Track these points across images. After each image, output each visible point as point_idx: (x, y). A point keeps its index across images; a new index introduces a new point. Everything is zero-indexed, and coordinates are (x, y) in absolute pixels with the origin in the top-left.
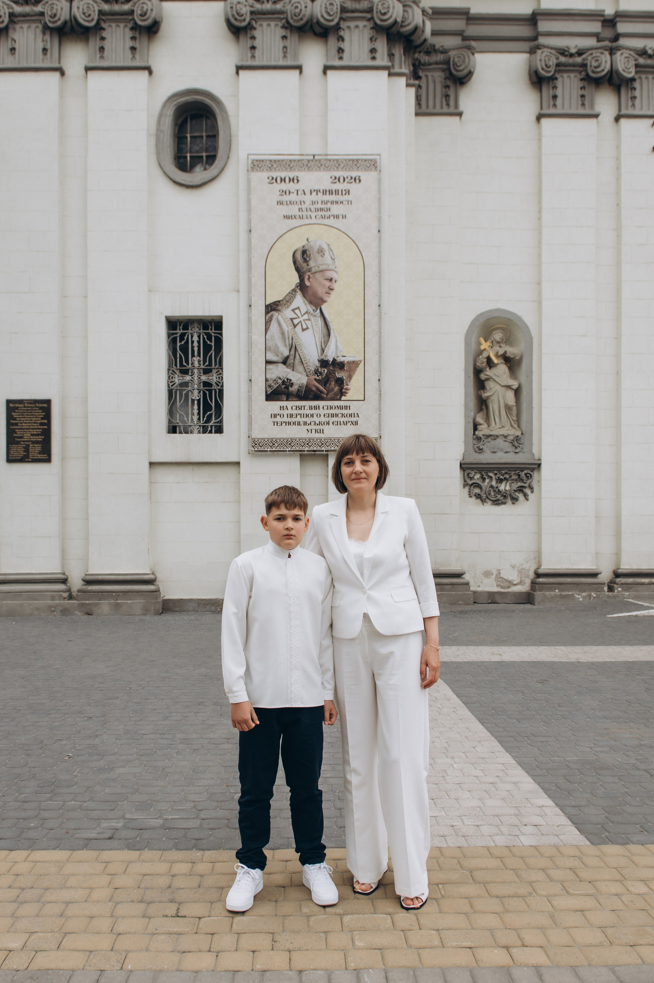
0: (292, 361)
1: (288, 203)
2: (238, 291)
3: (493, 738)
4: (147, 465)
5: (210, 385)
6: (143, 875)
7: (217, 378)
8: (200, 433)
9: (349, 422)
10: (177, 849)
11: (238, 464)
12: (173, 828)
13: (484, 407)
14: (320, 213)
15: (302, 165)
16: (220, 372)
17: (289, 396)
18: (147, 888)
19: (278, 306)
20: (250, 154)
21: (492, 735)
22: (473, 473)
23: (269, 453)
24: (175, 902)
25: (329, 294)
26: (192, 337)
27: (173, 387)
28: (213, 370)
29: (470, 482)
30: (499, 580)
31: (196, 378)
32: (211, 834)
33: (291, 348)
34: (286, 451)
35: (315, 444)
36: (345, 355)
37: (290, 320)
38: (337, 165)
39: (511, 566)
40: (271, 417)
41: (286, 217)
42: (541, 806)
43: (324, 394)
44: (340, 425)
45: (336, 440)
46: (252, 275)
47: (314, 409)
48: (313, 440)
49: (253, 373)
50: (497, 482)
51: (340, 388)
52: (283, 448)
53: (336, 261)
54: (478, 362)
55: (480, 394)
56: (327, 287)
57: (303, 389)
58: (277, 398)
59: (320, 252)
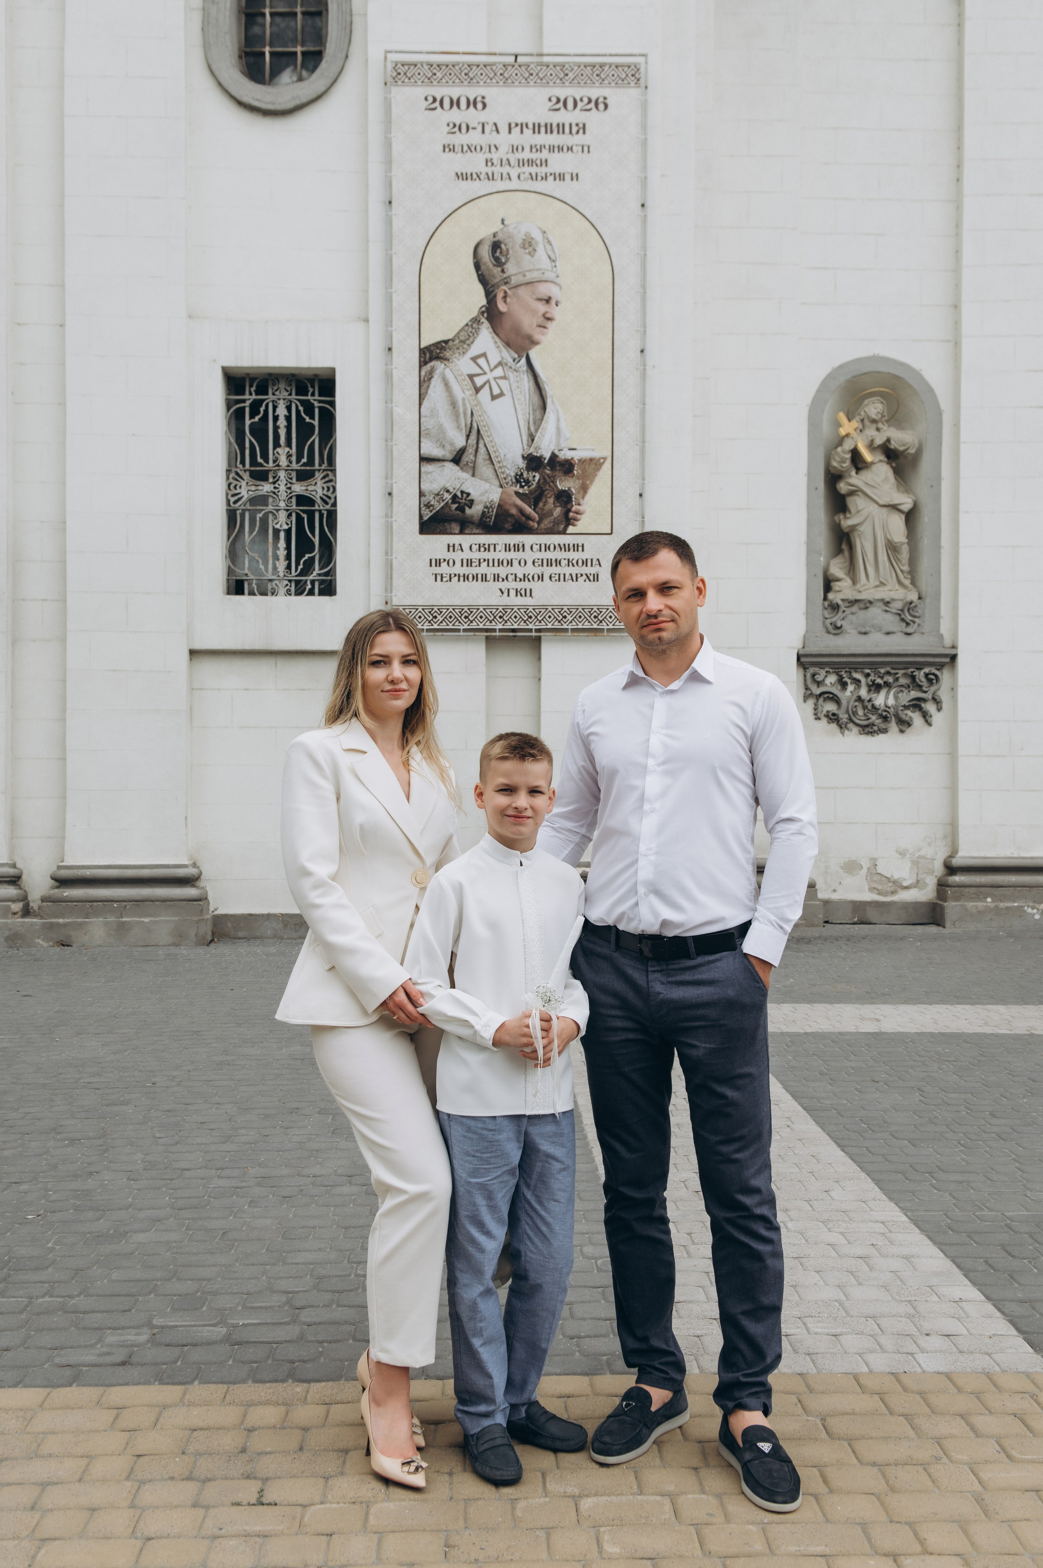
0: (472, 457)
1: (465, 148)
2: (367, 320)
3: (863, 1175)
4: (187, 654)
5: (310, 502)
6: (190, 1429)
7: (323, 488)
8: (290, 595)
9: (582, 575)
10: (256, 1381)
12: (247, 1342)
13: (844, 546)
14: (527, 169)
15: (492, 75)
16: (331, 477)
17: (465, 525)
18: (198, 1454)
19: (445, 350)
20: (391, 52)
21: (861, 1168)
22: (822, 673)
24: (255, 1478)
25: (545, 327)
26: (275, 407)
27: (237, 505)
28: (317, 474)
29: (817, 691)
30: (875, 878)
31: (283, 488)
32: (321, 1353)
33: (470, 432)
34: (459, 632)
35: (516, 617)
36: (574, 447)
37: (467, 377)
38: (562, 75)
39: (897, 851)
40: (431, 566)
41: (461, 176)
42: (958, 1300)
43: (533, 521)
44: (564, 580)
45: (556, 610)
46: (393, 290)
47: (515, 551)
48: (513, 609)
49: (394, 481)
50: (869, 691)
51: (564, 510)
52: (453, 625)
53: (557, 263)
54: (834, 459)
55: (838, 521)
56: (541, 314)
57: (493, 511)
58: (441, 528)
59: (527, 246)
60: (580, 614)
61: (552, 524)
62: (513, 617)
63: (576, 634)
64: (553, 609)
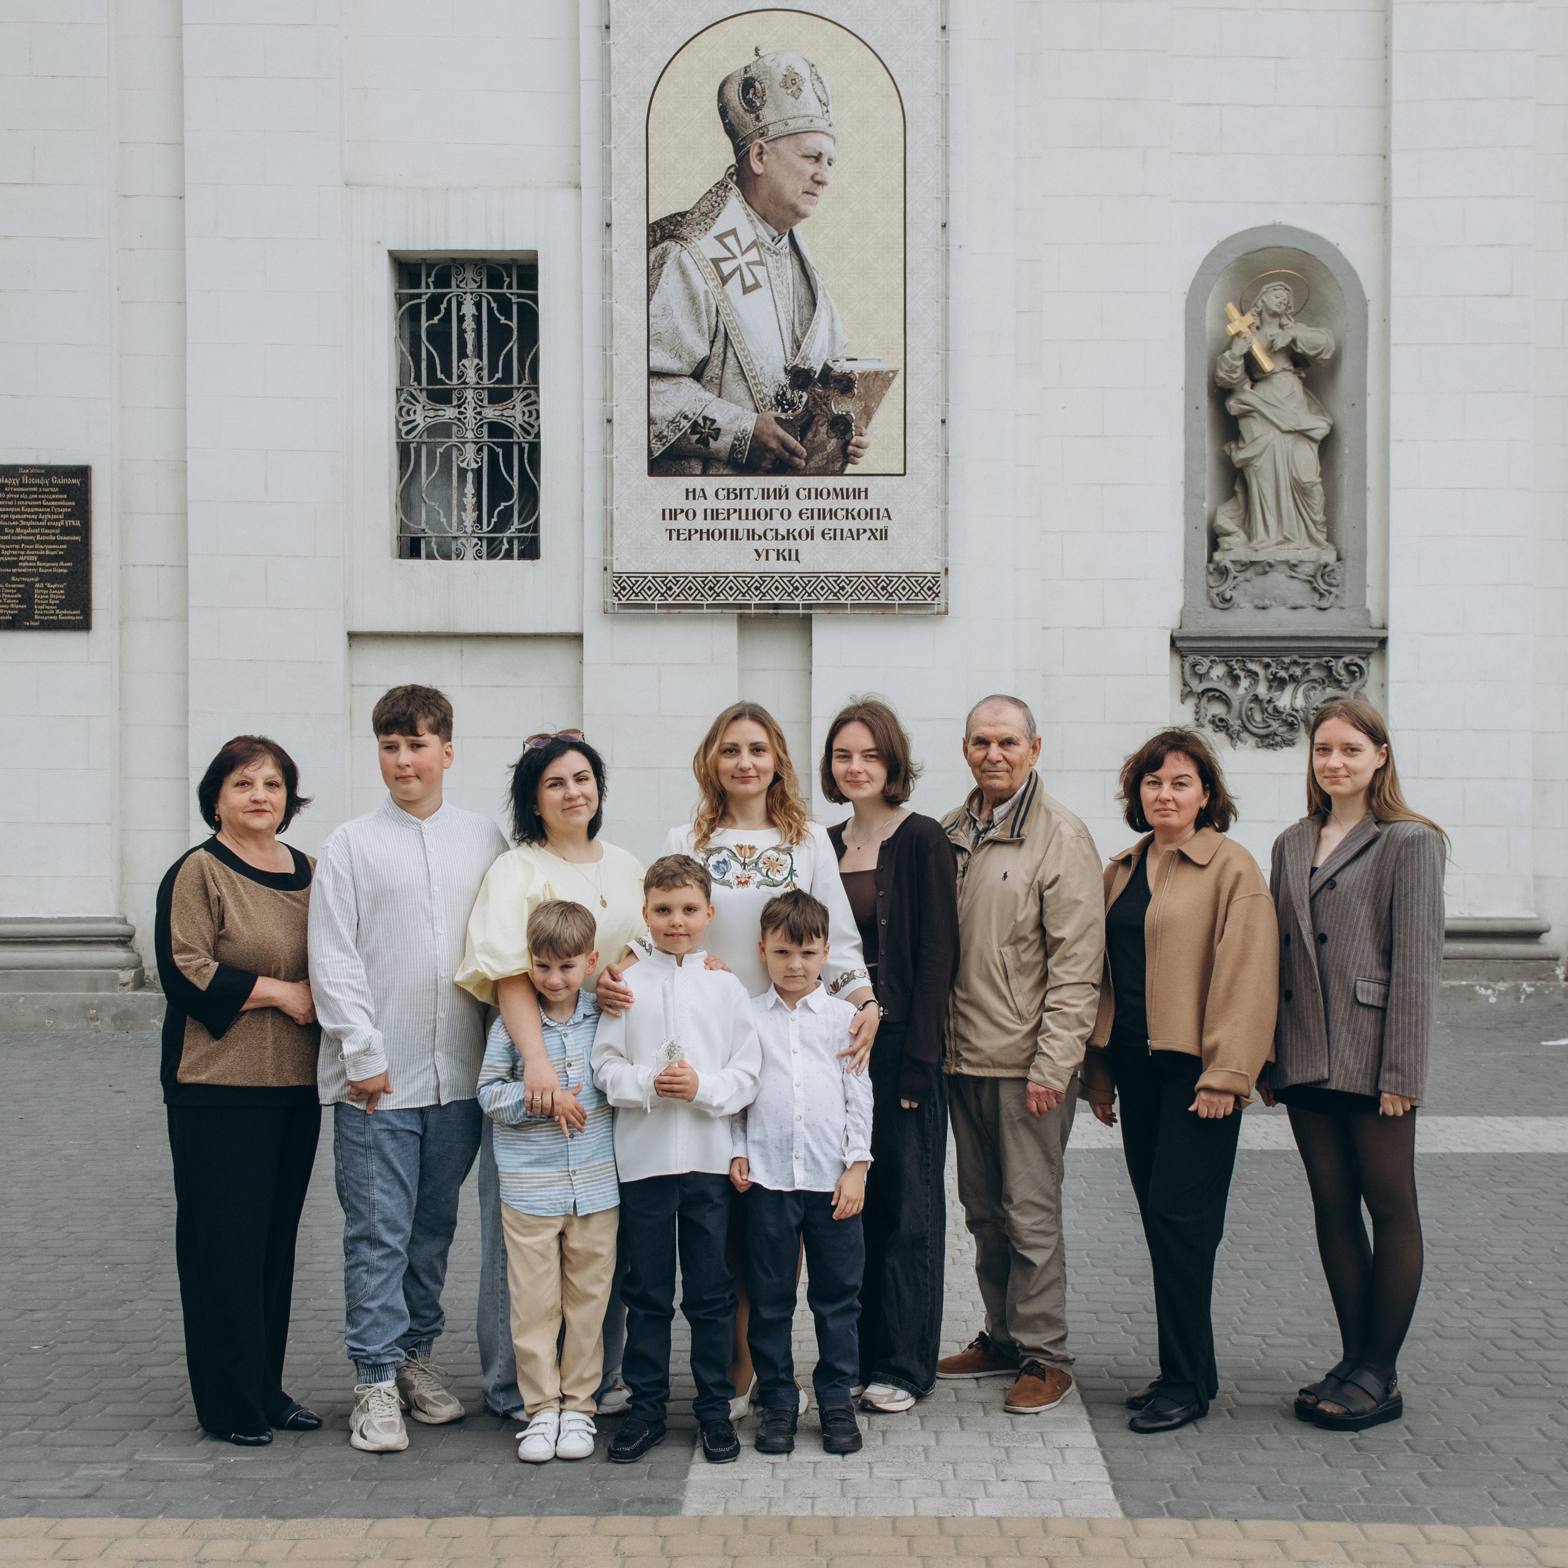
0: (718, 371)
2: (578, 187)
4: (344, 639)
5: (508, 432)
6: (137, 1560)
7: (524, 413)
8: (481, 557)
10: (226, 1516)
11: (578, 638)
13: (1237, 488)
16: (533, 398)
17: (709, 464)
19: (681, 226)
22: (1206, 662)
23: (656, 611)
25: (814, 195)
26: (460, 304)
27: (410, 437)
28: (515, 394)
29: (1198, 687)
31: (470, 413)
33: (715, 336)
34: (700, 606)
35: (777, 588)
36: (852, 356)
37: (710, 263)
40: (664, 518)
43: (799, 457)
44: (842, 539)
45: (830, 579)
46: (613, 146)
47: (775, 498)
48: (773, 577)
49: (615, 404)
50: (1270, 687)
51: (841, 443)
52: (694, 599)
53: (830, 107)
54: (1221, 369)
55: (1228, 453)
56: (808, 177)
57: (746, 444)
58: (677, 467)
59: (789, 84)
60: (863, 584)
61: (825, 461)
62: (773, 588)
63: (856, 612)
64: (826, 577)
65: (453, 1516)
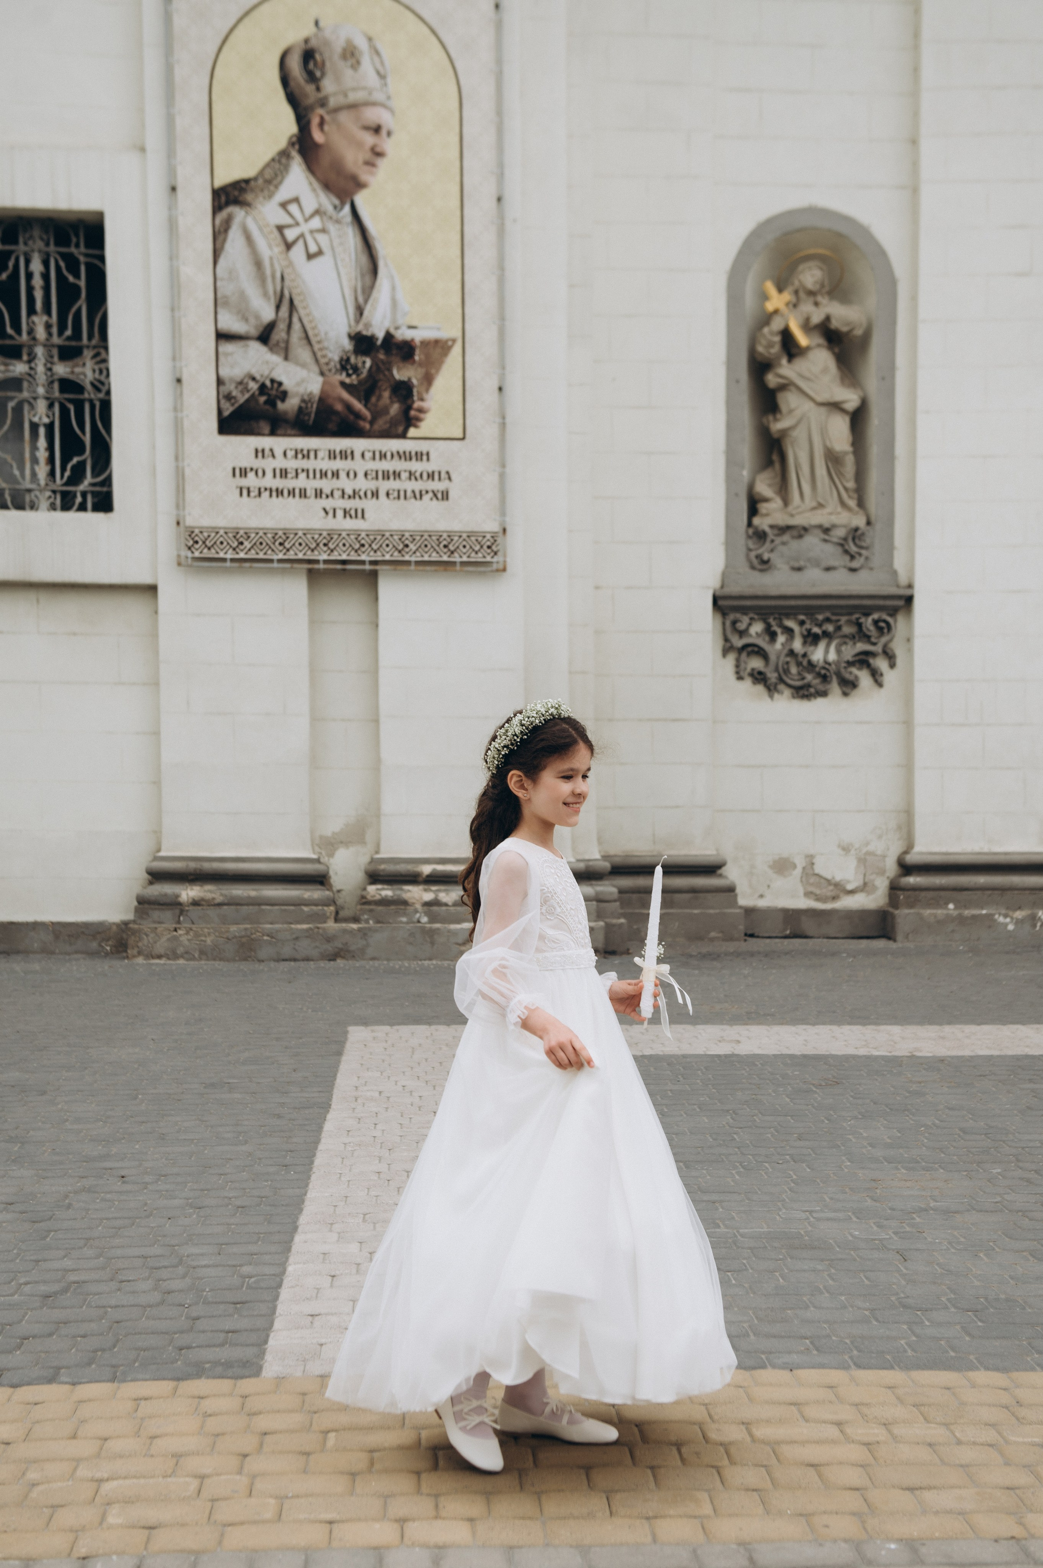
0: (284, 335)
2: (143, 150)
5: (79, 388)
7: (94, 371)
8: (55, 510)
9: (427, 492)
11: (153, 589)
13: (774, 457)
16: (103, 356)
17: (277, 424)
19: (246, 191)
22: (746, 620)
23: (228, 565)
25: (374, 165)
26: (28, 262)
28: (85, 351)
29: (738, 643)
30: (812, 880)
31: (41, 369)
33: (281, 301)
34: (271, 561)
35: (344, 545)
36: (414, 324)
37: (274, 229)
39: (839, 846)
40: (235, 476)
43: (364, 420)
44: (405, 498)
45: (395, 537)
46: (176, 110)
47: (341, 458)
48: (340, 535)
49: (184, 364)
50: (805, 642)
52: (265, 554)
53: (389, 79)
54: (760, 343)
55: (766, 424)
56: (367, 148)
57: (312, 407)
58: (246, 427)
59: (348, 56)
60: (426, 542)
61: (388, 425)
62: (341, 545)
63: (421, 568)
64: (391, 535)
65: (36, 1384)
